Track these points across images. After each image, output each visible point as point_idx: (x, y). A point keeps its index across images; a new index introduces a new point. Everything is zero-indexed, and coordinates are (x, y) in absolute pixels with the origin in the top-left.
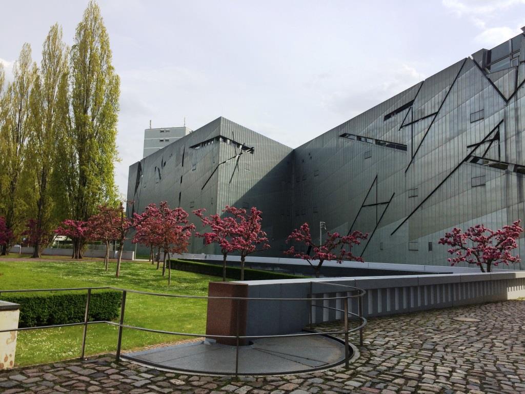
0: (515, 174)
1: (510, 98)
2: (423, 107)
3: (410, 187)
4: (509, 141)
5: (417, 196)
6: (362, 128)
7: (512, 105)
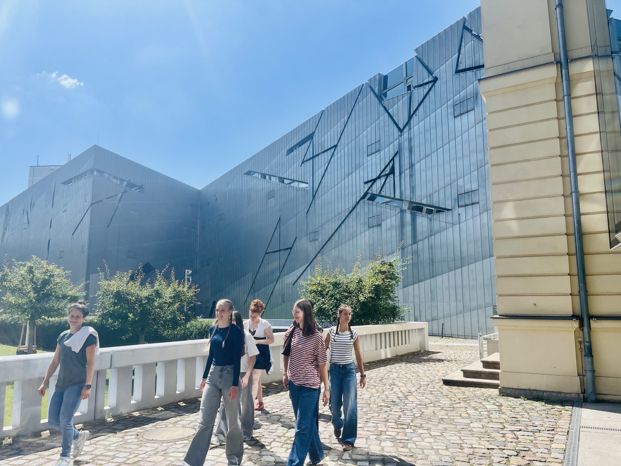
0: (409, 212)
1: (404, 127)
2: (323, 139)
3: (311, 230)
4: (403, 175)
5: (318, 239)
6: (266, 164)
7: (406, 135)
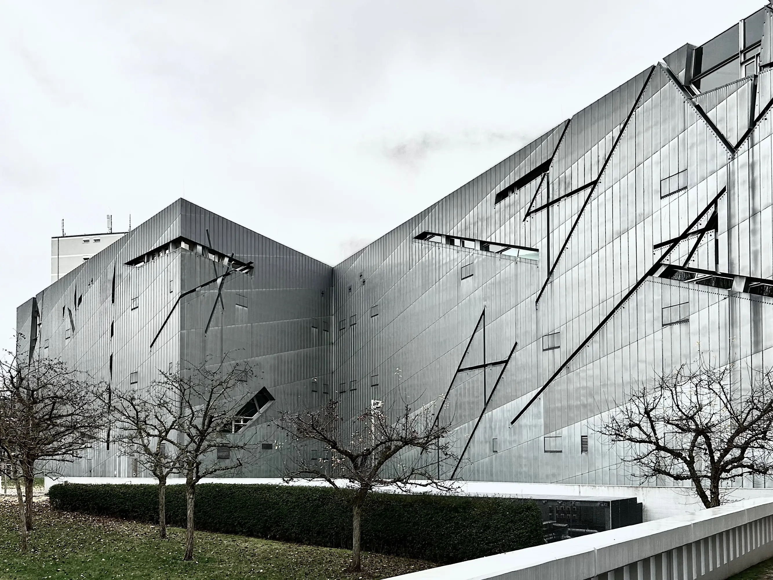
0: (746, 296)
1: (740, 142)
2: (568, 172)
3: (545, 332)
4: (735, 231)
5: (559, 347)
6: (456, 221)
7: (742, 157)
